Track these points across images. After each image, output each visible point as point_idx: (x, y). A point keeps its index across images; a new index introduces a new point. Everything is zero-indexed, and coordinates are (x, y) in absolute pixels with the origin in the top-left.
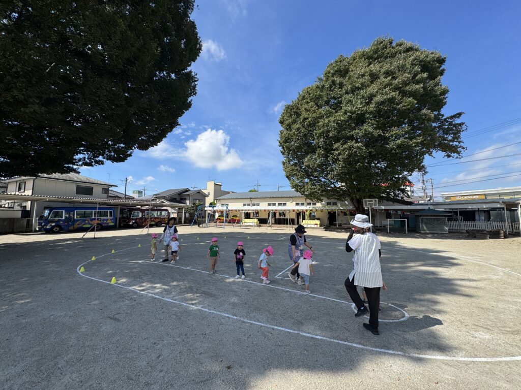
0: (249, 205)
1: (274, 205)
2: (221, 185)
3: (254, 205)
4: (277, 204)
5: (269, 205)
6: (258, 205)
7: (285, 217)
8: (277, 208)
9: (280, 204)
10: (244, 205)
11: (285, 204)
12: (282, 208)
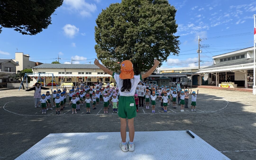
0: (63, 73)
1: (83, 73)
2: (29, 57)
3: (67, 73)
4: (85, 73)
5: (79, 73)
6: (71, 73)
7: (90, 81)
8: (85, 75)
9: (87, 73)
10: (60, 73)
11: (90, 73)
12: (88, 75)
